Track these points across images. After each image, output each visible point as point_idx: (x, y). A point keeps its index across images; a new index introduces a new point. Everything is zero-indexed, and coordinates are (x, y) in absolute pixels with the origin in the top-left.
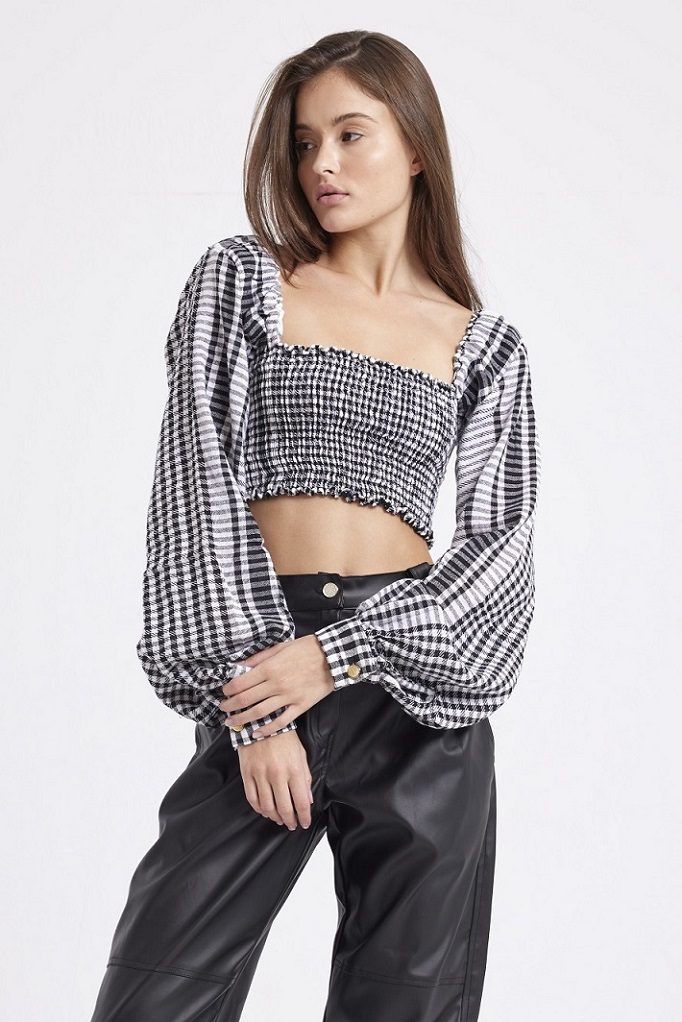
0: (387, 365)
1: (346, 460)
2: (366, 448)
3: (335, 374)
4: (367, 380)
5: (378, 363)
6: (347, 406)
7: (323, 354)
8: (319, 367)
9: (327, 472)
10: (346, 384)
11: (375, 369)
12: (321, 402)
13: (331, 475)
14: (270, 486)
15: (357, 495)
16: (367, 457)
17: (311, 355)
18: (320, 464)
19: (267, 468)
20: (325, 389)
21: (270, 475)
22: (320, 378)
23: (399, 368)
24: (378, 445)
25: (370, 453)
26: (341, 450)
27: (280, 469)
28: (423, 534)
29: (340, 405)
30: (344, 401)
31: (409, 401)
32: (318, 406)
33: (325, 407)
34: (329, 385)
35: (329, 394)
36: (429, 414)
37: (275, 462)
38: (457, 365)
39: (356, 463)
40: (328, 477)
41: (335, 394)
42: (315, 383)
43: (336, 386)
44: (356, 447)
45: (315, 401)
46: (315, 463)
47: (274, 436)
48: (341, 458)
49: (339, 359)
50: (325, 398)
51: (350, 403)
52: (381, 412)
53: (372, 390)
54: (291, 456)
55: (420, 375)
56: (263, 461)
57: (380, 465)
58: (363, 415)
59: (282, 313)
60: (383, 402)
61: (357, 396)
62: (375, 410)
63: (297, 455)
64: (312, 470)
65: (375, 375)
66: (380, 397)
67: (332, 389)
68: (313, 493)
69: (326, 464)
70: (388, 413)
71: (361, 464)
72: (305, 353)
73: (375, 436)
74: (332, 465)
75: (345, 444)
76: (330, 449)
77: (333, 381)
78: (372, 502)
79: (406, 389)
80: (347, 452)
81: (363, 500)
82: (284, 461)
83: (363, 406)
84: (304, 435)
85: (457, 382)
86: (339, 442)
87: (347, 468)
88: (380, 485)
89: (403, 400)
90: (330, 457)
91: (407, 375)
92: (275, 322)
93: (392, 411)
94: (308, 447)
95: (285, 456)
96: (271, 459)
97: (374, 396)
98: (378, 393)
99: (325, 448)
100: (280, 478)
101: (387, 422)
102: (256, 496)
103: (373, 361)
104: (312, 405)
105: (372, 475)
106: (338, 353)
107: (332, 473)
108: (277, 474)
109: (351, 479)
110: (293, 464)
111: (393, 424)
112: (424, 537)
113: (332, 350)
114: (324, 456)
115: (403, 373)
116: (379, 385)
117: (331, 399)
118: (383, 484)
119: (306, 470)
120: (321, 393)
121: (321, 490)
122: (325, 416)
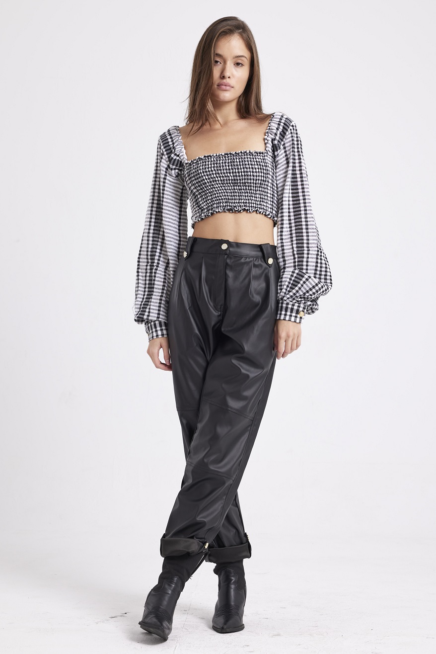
0: (230, 154)
1: (228, 196)
2: (234, 189)
3: (208, 165)
4: (222, 163)
5: (225, 154)
6: (217, 175)
7: (202, 159)
8: (201, 165)
9: (221, 202)
10: (214, 167)
11: (225, 157)
12: (207, 177)
13: (223, 203)
14: (203, 215)
15: (234, 209)
16: (236, 192)
17: (197, 161)
18: (218, 200)
19: (200, 209)
20: (206, 172)
21: (202, 211)
22: (203, 169)
23: (236, 153)
24: (239, 186)
25: (236, 191)
26: (224, 192)
27: (205, 207)
28: (269, 216)
29: (215, 176)
30: (216, 174)
31: (243, 164)
32: (206, 179)
33: (209, 179)
34: (207, 170)
35: (208, 173)
36: (253, 167)
37: (202, 205)
38: (266, 141)
39: (232, 196)
40: (222, 204)
41: (211, 173)
42: (201, 171)
43: (210, 169)
44: (230, 190)
45: (204, 178)
46: (216, 200)
47: (199, 196)
48: (225, 196)
49: (209, 159)
50: (207, 175)
51: (218, 174)
52: (233, 173)
53: (226, 166)
54: (206, 201)
55: (246, 152)
56: (198, 206)
57: (242, 194)
58: (226, 176)
59: (185, 151)
60: (232, 169)
61: (220, 170)
62: (230, 173)
63: (208, 200)
64: (215, 203)
65: (226, 159)
66: (230, 167)
67: (209, 171)
68: (216, 212)
69: (220, 199)
70: (236, 172)
71: (234, 196)
72: (195, 161)
73: (235, 183)
74: (222, 199)
75: (225, 190)
76: (220, 193)
77: (208, 168)
78: (241, 210)
79: (241, 160)
80: (227, 193)
81: (237, 211)
82: (205, 204)
83: (224, 173)
84: (208, 192)
85: (267, 149)
86: (223, 189)
87: (229, 199)
88: (243, 203)
89: (240, 165)
90: (221, 196)
91: (240, 154)
92: (182, 155)
93: (237, 171)
94: (211, 196)
95: (204, 202)
96: (200, 205)
97: (227, 168)
98: (229, 166)
99: (218, 193)
100: (205, 210)
101: (236, 176)
102: (198, 220)
103: (223, 154)
104: (204, 180)
105: (239, 199)
106: (208, 157)
107: (223, 202)
108: (204, 209)
109: (231, 203)
110: (208, 203)
111: (239, 176)
112: (270, 218)
113: (205, 157)
114: (218, 197)
115: (238, 154)
116: (228, 163)
117: (210, 175)
118: (245, 201)
119: (213, 204)
120: (205, 174)
121: (220, 210)
122: (211, 182)
